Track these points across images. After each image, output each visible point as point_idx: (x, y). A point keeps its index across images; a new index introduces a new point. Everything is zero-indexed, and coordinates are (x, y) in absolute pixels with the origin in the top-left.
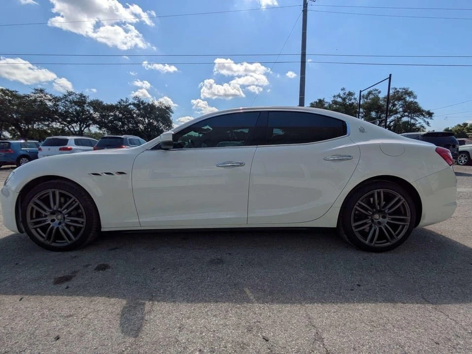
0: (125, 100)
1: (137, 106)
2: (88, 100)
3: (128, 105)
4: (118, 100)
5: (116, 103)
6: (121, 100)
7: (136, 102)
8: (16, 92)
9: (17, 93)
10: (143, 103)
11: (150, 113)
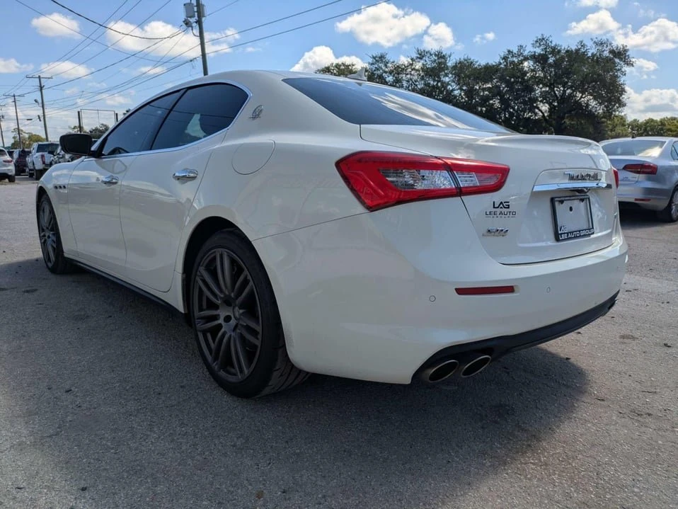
0: (515, 50)
1: (540, 59)
2: (450, 63)
3: (521, 62)
4: (503, 52)
5: (497, 61)
6: (509, 51)
7: (539, 51)
8: (353, 65)
9: (354, 67)
10: (555, 51)
11: (567, 73)
